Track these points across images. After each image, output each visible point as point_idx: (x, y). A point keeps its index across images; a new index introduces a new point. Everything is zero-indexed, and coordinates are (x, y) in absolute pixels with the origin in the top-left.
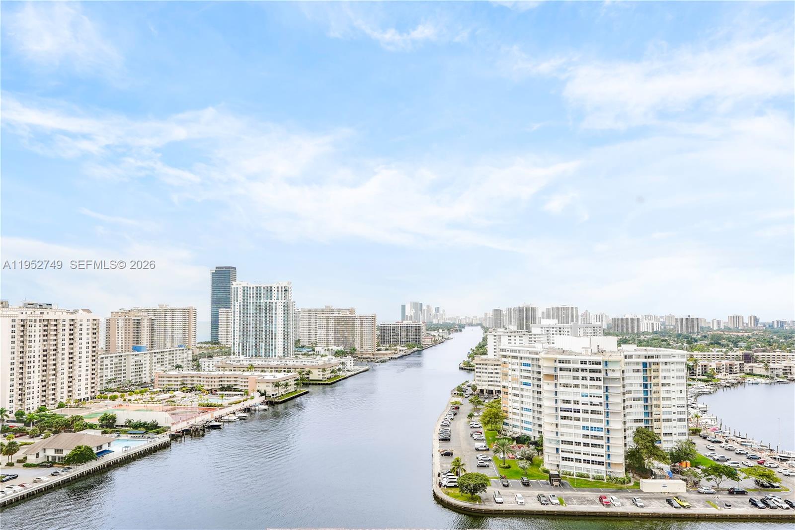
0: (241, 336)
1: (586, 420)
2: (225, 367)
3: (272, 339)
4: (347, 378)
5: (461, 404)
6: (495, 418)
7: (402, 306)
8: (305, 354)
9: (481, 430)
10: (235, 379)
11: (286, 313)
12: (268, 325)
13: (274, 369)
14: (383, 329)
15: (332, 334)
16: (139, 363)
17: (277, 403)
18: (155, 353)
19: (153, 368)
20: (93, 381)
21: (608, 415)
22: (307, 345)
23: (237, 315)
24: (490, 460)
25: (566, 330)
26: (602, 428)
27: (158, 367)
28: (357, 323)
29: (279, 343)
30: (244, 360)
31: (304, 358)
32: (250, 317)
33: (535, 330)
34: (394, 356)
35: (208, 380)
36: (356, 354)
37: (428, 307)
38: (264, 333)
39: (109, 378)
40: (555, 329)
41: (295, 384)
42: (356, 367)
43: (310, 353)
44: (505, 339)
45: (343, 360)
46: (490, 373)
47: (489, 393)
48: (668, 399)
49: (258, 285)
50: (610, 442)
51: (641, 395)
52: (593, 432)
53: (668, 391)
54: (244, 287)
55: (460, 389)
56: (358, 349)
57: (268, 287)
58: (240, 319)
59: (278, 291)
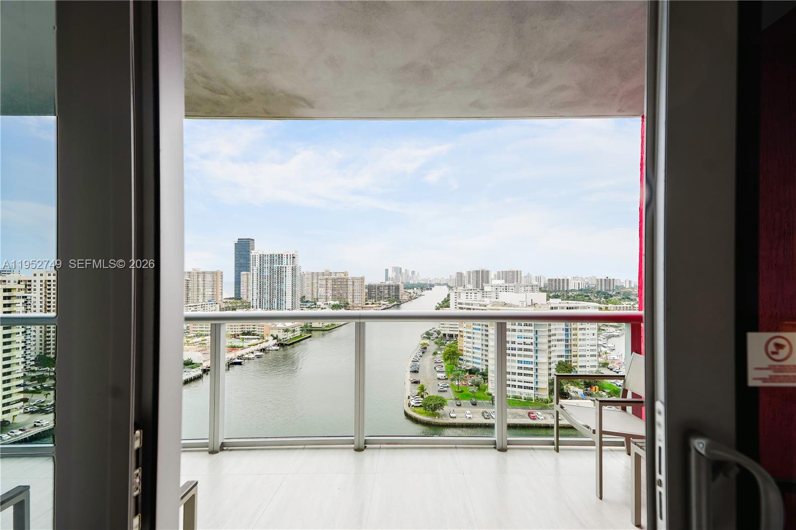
0: (259, 293)
1: (520, 356)
3: (283, 295)
4: (341, 326)
5: (429, 345)
6: (453, 356)
7: (386, 270)
8: (309, 307)
9: (443, 364)
10: (254, 327)
11: (294, 275)
12: (279, 284)
14: (370, 288)
15: (330, 291)
17: (286, 345)
18: (190, 306)
21: (537, 352)
22: (310, 300)
23: (255, 277)
24: (448, 387)
25: (511, 288)
26: (532, 362)
28: (350, 283)
29: (289, 298)
32: (265, 278)
33: (487, 288)
34: (379, 309)
35: (232, 327)
36: (349, 307)
37: (406, 270)
38: (276, 291)
40: (502, 288)
41: (300, 330)
43: (312, 306)
44: (463, 295)
47: (450, 336)
48: (584, 340)
49: (271, 253)
50: (538, 372)
51: (564, 337)
52: (526, 365)
53: (583, 334)
54: (260, 255)
55: (428, 333)
56: (351, 303)
57: (279, 255)
58: (257, 280)
59: (287, 258)
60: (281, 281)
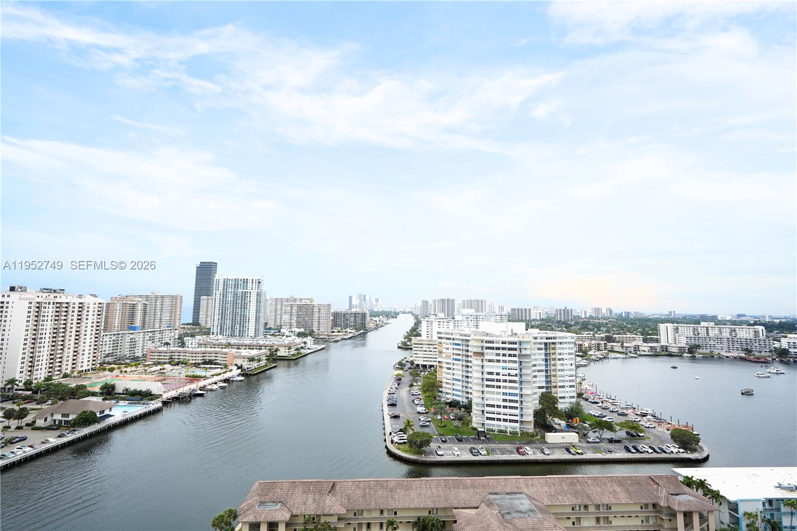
0: (220, 319)
1: (505, 387)
2: (205, 345)
3: (246, 322)
4: (308, 354)
5: (403, 376)
6: (432, 388)
7: (350, 297)
8: (272, 335)
9: (420, 397)
10: (216, 355)
11: (258, 301)
12: (243, 310)
13: (247, 347)
14: (336, 315)
15: (294, 318)
16: (134, 340)
17: (250, 375)
18: (148, 332)
19: (145, 344)
20: (95, 355)
21: (521, 383)
22: (273, 327)
23: (217, 302)
24: (429, 421)
25: (481, 317)
26: (517, 394)
27: (149, 344)
28: (316, 310)
29: (252, 325)
30: (222, 339)
31: (272, 338)
32: (228, 303)
33: (457, 318)
34: (345, 337)
35: (192, 355)
36: (314, 335)
37: (370, 298)
38: (239, 317)
39: (107, 352)
40: (473, 317)
41: (266, 360)
42: (315, 346)
43: (276, 334)
44: (435, 324)
45: (305, 340)
46: (424, 351)
47: (423, 367)
48: (562, 370)
49: (236, 278)
50: (523, 404)
51: (544, 368)
52: (511, 397)
53: (562, 365)
54: (225, 279)
55: (400, 364)
56: (316, 331)
57: (244, 280)
58: (219, 306)
59: (252, 283)
60: (244, 307)
